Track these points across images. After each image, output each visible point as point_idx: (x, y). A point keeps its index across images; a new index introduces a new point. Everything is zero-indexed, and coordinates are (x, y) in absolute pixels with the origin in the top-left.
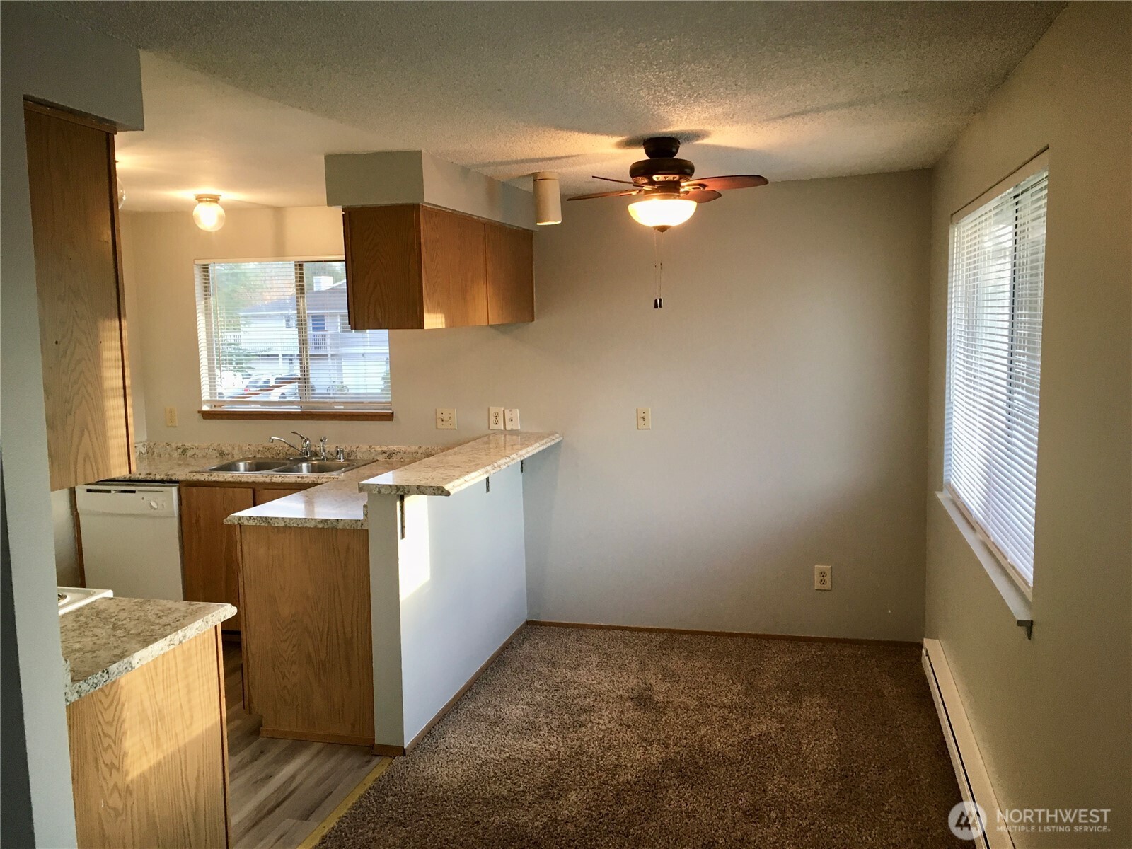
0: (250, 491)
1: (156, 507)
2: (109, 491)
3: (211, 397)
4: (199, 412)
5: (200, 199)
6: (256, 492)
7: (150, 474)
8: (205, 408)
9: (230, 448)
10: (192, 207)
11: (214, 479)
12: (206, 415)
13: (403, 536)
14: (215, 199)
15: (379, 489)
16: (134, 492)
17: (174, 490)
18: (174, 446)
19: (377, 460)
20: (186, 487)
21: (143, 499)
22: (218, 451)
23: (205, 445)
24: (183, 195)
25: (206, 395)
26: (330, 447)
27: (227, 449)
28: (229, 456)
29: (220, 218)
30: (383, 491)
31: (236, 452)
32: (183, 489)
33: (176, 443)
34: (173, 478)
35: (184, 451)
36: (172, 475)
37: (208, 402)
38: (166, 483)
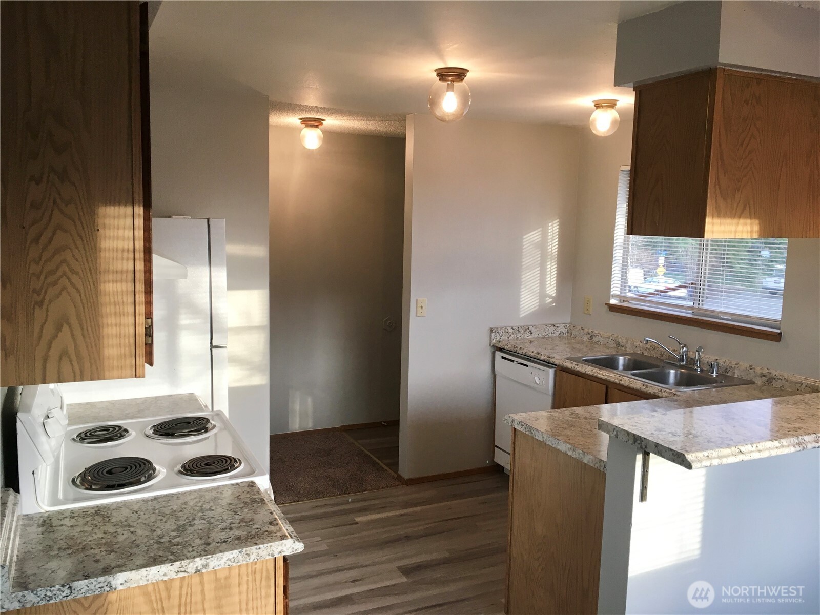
0: (604, 388)
1: (538, 383)
2: (513, 361)
3: (621, 292)
4: (606, 304)
5: (598, 105)
6: (609, 390)
7: (538, 353)
8: (613, 301)
9: (624, 341)
10: (588, 114)
11: (578, 369)
12: (613, 308)
13: (643, 497)
14: (612, 104)
15: (617, 432)
16: (527, 366)
17: (551, 372)
18: (586, 330)
19: (754, 383)
20: (561, 370)
21: (532, 373)
22: (616, 342)
23: (606, 335)
24: (583, 101)
25: (615, 289)
26: (708, 358)
27: (622, 341)
28: (623, 348)
29: (614, 122)
30: (620, 436)
31: (629, 345)
32: (558, 372)
34: (551, 360)
35: (591, 337)
36: (552, 358)
37: (616, 296)
38: (548, 364)
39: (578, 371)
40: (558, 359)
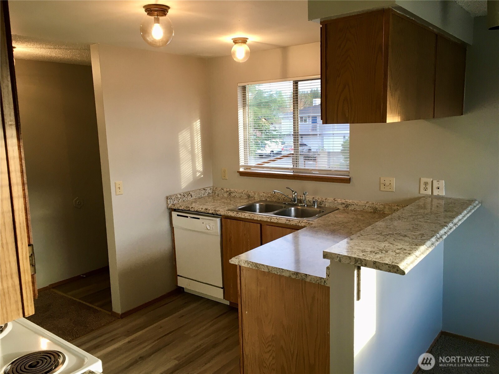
0: (259, 225)
1: (209, 229)
2: (187, 217)
3: (245, 163)
4: (238, 172)
5: (236, 41)
6: (262, 226)
7: (207, 209)
8: (241, 170)
9: (253, 194)
10: (231, 47)
11: (239, 216)
12: (242, 174)
13: (358, 298)
14: (244, 41)
15: (340, 258)
16: (199, 219)
17: (218, 220)
18: (225, 190)
19: (339, 209)
20: (224, 219)
21: (203, 223)
22: (247, 195)
23: (240, 191)
24: (226, 39)
25: (242, 162)
26: (309, 198)
27: (252, 194)
28: (253, 198)
29: (247, 53)
30: (343, 260)
31: (256, 196)
32: (223, 220)
33: (227, 189)
34: (218, 213)
35: (230, 194)
36: (218, 211)
37: (243, 166)
38: (214, 215)
39: (240, 218)
40: (222, 211)
